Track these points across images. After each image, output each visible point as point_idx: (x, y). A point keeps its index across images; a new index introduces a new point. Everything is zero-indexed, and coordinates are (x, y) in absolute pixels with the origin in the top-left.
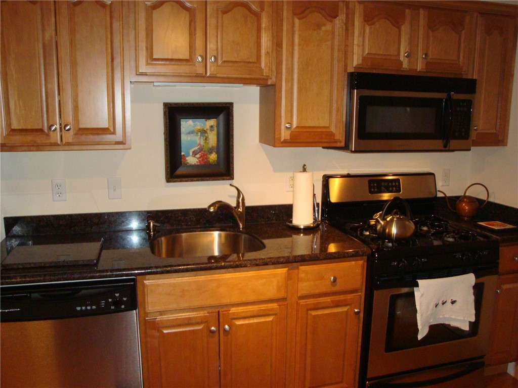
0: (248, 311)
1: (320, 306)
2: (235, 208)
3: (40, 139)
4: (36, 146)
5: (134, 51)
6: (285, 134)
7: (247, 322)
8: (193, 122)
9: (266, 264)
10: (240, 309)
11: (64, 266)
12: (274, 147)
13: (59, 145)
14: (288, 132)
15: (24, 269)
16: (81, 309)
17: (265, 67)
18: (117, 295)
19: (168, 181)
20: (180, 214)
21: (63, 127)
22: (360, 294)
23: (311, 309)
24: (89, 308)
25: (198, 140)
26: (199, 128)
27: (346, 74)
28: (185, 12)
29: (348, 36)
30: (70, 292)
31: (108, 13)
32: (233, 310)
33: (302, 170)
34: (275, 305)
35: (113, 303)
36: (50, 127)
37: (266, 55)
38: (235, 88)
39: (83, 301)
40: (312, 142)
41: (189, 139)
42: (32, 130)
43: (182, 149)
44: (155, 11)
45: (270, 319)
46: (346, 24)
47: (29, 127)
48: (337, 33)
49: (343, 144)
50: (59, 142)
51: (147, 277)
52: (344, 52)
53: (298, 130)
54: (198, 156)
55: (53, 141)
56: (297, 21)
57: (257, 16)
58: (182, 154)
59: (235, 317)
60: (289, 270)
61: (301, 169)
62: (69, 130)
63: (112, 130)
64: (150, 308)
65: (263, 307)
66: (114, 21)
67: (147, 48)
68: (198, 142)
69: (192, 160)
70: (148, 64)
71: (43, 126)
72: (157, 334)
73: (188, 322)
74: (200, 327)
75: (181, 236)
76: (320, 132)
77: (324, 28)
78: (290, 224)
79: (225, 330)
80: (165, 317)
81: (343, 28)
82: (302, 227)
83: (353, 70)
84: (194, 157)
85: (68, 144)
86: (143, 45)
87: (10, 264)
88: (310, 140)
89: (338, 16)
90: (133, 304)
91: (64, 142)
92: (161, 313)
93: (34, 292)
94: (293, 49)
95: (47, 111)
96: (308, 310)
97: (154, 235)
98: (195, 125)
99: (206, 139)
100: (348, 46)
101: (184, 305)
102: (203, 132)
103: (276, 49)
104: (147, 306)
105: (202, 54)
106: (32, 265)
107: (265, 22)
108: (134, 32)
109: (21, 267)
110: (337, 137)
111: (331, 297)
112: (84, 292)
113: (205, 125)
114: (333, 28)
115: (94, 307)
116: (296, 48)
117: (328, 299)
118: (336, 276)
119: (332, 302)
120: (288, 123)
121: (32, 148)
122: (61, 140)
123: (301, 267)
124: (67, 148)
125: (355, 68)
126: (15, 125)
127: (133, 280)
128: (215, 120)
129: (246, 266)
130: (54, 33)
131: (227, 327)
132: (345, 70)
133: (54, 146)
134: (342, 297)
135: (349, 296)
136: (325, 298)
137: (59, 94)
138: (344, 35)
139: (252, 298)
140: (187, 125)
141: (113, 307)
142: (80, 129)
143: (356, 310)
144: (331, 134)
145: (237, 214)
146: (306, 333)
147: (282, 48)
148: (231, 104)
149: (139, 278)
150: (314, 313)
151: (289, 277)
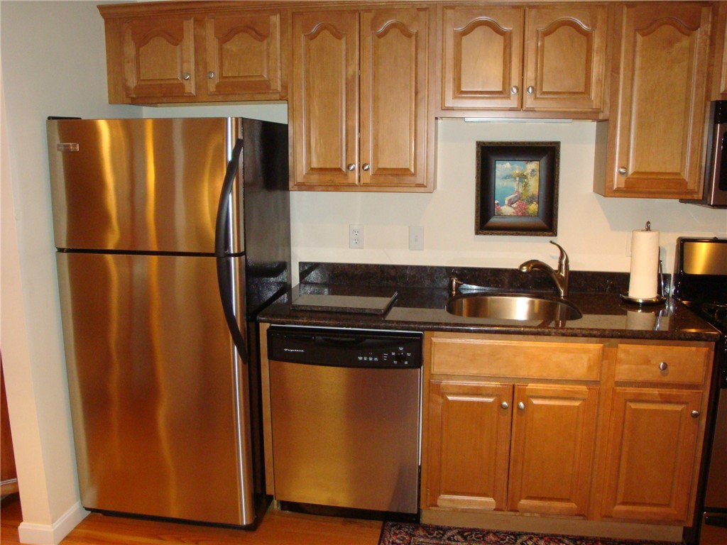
0: (548, 390)
1: (644, 398)
2: (556, 271)
3: (339, 179)
4: (334, 186)
5: (440, 83)
6: (617, 181)
7: (547, 402)
8: (511, 165)
9: (575, 335)
10: (540, 386)
11: (350, 313)
12: (605, 196)
13: (356, 186)
14: (623, 179)
15: (312, 311)
16: (363, 359)
17: (596, 97)
18: (401, 349)
19: (477, 233)
20: (489, 274)
21: (362, 167)
22: (702, 391)
23: (631, 401)
24: (371, 359)
25: (515, 185)
26: (517, 172)
27: (709, 103)
28: (498, 36)
29: (714, 53)
30: (354, 339)
31: (414, 43)
32: (531, 386)
33: (644, 229)
34: (584, 388)
35: (397, 358)
36: (348, 167)
37: (597, 83)
38: (562, 125)
39: (366, 350)
40: (654, 193)
41: (505, 184)
42: (331, 170)
43: (496, 197)
44: (464, 38)
45: (577, 404)
46: (712, 38)
47: (328, 167)
48: (696, 50)
49: (700, 196)
50: (357, 182)
51: (436, 333)
52: (706, 75)
53: (635, 176)
54: (514, 205)
55: (350, 181)
56: (639, 38)
57: (587, 35)
58: (496, 202)
59: (533, 394)
60: (604, 347)
61: (644, 227)
62: (367, 170)
63: (413, 170)
64: (436, 370)
65: (568, 387)
66: (419, 50)
67: (454, 79)
68: (516, 188)
69: (507, 210)
70: (455, 97)
71: (342, 166)
72: (441, 400)
73: (477, 392)
74: (491, 400)
75: (487, 299)
76: (667, 179)
77: (677, 45)
78: (625, 297)
79: (519, 407)
80: (452, 382)
81: (705, 43)
82: (641, 301)
83: (719, 98)
84: (510, 206)
85: (366, 185)
86: (450, 76)
87: (299, 306)
88: (653, 190)
89: (699, 27)
90: (418, 361)
91: (362, 182)
92: (448, 376)
93: (318, 335)
94: (633, 75)
95: (347, 150)
96: (627, 400)
97: (456, 294)
98: (513, 169)
99: (526, 185)
100: (713, 65)
101: (473, 372)
102: (522, 177)
103: (612, 75)
104: (432, 366)
105: (517, 85)
106: (320, 309)
107: (597, 42)
108: (441, 61)
109: (309, 309)
110: (691, 186)
111: (660, 390)
112: (368, 341)
113: (525, 168)
114: (692, 43)
115: (376, 359)
116: (637, 72)
117: (655, 391)
118: (666, 362)
119: (661, 395)
120: (623, 168)
121: (330, 188)
122: (359, 181)
123: (620, 345)
124: (364, 189)
125: (723, 94)
126: (315, 165)
127: (420, 335)
128: (538, 162)
129: (550, 335)
130: (357, 68)
131: (521, 404)
132: (708, 97)
133: (351, 187)
134: (675, 392)
135: (685, 392)
136: (652, 389)
137: (359, 131)
138: (707, 51)
139: (555, 376)
140: (503, 168)
141: (395, 362)
142: (379, 169)
143: (694, 412)
144: (683, 183)
145: (558, 278)
146: (623, 431)
147: (618, 73)
148: (558, 144)
149: (426, 334)
150: (633, 406)
151: (604, 355)
